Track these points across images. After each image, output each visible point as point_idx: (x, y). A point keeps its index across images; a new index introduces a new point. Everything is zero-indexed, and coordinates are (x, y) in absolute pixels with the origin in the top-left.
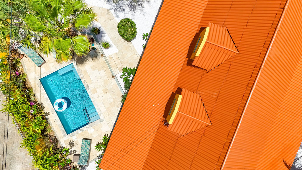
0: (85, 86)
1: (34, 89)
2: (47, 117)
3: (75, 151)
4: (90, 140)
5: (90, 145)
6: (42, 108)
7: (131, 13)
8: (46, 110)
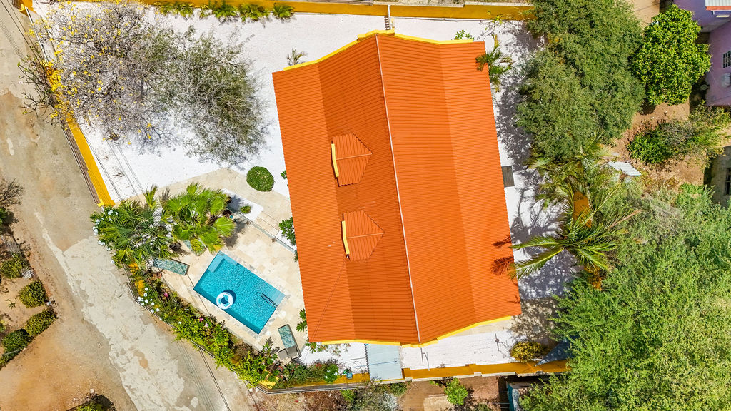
0: (248, 268)
1: (193, 304)
2: (224, 327)
3: (278, 348)
4: (288, 325)
5: (291, 331)
6: (214, 319)
7: (255, 157)
8: (219, 320)
